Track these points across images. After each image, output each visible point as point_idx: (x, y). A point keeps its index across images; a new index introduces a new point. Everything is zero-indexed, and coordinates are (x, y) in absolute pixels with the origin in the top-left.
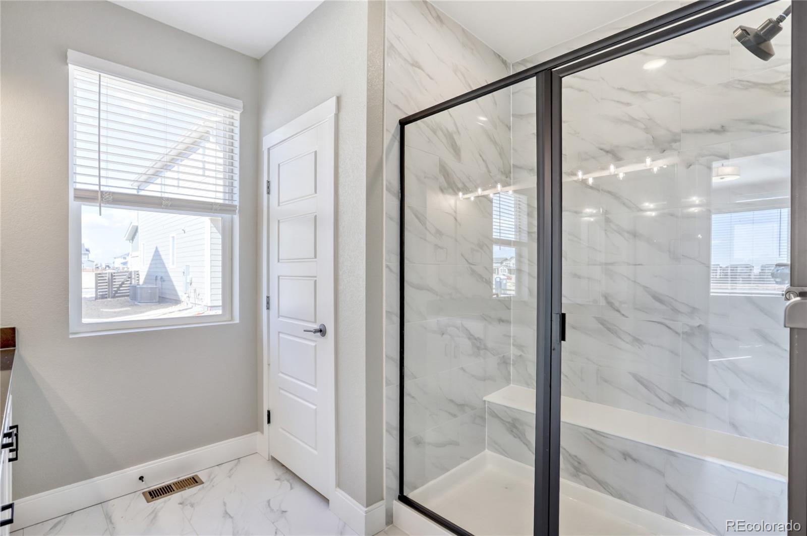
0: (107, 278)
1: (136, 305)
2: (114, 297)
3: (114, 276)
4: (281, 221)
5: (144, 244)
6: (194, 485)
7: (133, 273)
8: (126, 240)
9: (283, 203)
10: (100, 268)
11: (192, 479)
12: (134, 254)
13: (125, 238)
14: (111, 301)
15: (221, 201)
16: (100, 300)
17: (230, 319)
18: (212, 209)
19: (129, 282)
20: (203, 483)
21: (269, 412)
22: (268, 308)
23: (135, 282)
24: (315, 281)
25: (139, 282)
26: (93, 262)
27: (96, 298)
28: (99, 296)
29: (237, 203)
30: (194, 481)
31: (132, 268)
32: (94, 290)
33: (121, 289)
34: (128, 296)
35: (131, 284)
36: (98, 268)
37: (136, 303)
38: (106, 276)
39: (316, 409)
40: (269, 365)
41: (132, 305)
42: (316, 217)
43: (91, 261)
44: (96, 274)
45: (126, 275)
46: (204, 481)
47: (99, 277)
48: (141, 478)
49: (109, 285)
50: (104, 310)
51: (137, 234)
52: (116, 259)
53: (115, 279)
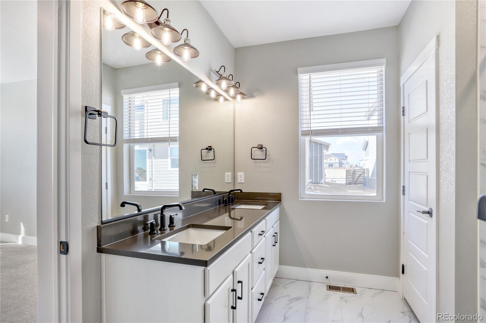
0: (352, 173)
1: (365, 189)
2: (355, 184)
3: (355, 172)
4: (410, 133)
5: (371, 152)
6: (351, 292)
7: (365, 170)
8: (362, 150)
9: (412, 120)
10: (352, 167)
11: (352, 289)
12: (367, 158)
13: (362, 149)
14: (353, 186)
15: (376, 125)
16: (348, 185)
17: (382, 199)
18: (367, 131)
19: (363, 175)
20: (356, 294)
21: (403, 266)
22: (404, 194)
23: (366, 175)
24: (427, 176)
25: (369, 176)
26: (349, 163)
27: (346, 184)
28: (348, 183)
29: (384, 125)
30: (352, 290)
31: (365, 167)
32: (345, 179)
33: (359, 179)
34: (362, 183)
35: (364, 176)
36: (351, 167)
37: (366, 188)
38: (351, 172)
39: (427, 271)
40: (404, 233)
41: (363, 189)
42: (427, 129)
43: (348, 163)
44: (346, 170)
45: (361, 171)
46: (357, 293)
47: (348, 172)
48: (327, 277)
49: (353, 177)
50: (349, 191)
51: (368, 146)
52: (361, 162)
53: (356, 173)
